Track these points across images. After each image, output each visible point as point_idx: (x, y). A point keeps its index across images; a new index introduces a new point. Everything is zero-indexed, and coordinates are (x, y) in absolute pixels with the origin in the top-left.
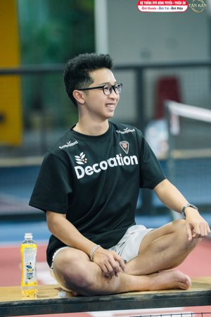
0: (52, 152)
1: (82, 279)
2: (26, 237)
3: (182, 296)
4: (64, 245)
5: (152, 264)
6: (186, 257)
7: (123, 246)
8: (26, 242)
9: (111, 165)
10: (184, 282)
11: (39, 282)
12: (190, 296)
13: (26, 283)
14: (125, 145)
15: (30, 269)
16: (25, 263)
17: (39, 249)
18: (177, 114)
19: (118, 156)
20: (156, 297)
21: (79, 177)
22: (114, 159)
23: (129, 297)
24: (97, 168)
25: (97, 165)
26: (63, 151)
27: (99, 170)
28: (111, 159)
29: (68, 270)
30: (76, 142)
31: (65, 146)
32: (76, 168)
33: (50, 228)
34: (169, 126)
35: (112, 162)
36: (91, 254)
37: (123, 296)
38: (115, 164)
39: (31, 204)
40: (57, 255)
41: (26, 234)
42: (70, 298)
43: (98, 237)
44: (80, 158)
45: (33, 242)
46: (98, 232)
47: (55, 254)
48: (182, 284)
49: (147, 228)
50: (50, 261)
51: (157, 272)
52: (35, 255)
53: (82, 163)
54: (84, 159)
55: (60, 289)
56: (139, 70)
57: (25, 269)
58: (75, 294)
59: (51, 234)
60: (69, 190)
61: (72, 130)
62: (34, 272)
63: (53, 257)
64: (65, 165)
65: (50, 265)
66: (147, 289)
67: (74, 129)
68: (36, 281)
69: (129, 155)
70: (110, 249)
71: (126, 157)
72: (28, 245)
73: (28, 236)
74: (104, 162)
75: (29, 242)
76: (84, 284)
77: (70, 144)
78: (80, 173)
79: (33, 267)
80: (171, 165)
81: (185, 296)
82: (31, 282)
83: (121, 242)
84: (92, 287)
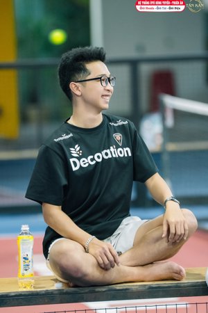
0: (48, 145)
1: (78, 270)
2: (22, 229)
3: (177, 286)
4: (59, 236)
5: (146, 254)
6: (180, 248)
7: (118, 237)
8: (22, 234)
9: (106, 157)
10: (179, 273)
11: (36, 273)
12: (184, 287)
13: (23, 274)
14: (118, 137)
15: (26, 261)
16: (22, 255)
17: (35, 240)
18: (171, 107)
19: (111, 147)
20: (151, 288)
21: (74, 169)
22: (108, 151)
23: (125, 288)
24: (92, 160)
25: (92, 157)
26: (58, 144)
27: (94, 162)
28: (105, 151)
29: (64, 262)
30: (71, 135)
31: (61, 138)
32: (71, 160)
33: (46, 220)
34: (164, 119)
35: (107, 154)
36: (86, 246)
37: (118, 287)
38: (110, 156)
39: (27, 196)
40: (53, 246)
41: (23, 226)
42: (66, 289)
43: (94, 228)
44: (75, 151)
45: (30, 234)
46: (93, 223)
47: (51, 246)
48: (176, 275)
49: (142, 219)
50: (46, 253)
51: (152, 263)
52: (32, 247)
53: (77, 155)
54: (79, 151)
55: (56, 280)
56: (134, 64)
57: (22, 260)
58: (71, 284)
59: (47, 226)
60: (64, 182)
61: (66, 122)
62: (31, 264)
63: (50, 249)
64: (61, 158)
65: (46, 257)
66: (142, 280)
67: (69, 122)
68: (33, 273)
69: (122, 147)
70: (105, 240)
71: (120, 149)
72: (25, 237)
73: (25, 228)
74: (99, 154)
75: (26, 233)
76: (80, 275)
77: (65, 137)
78: (76, 165)
79: (30, 259)
80: (165, 158)
81: (180, 287)
82: (28, 274)
83: (116, 233)
84: (87, 278)
